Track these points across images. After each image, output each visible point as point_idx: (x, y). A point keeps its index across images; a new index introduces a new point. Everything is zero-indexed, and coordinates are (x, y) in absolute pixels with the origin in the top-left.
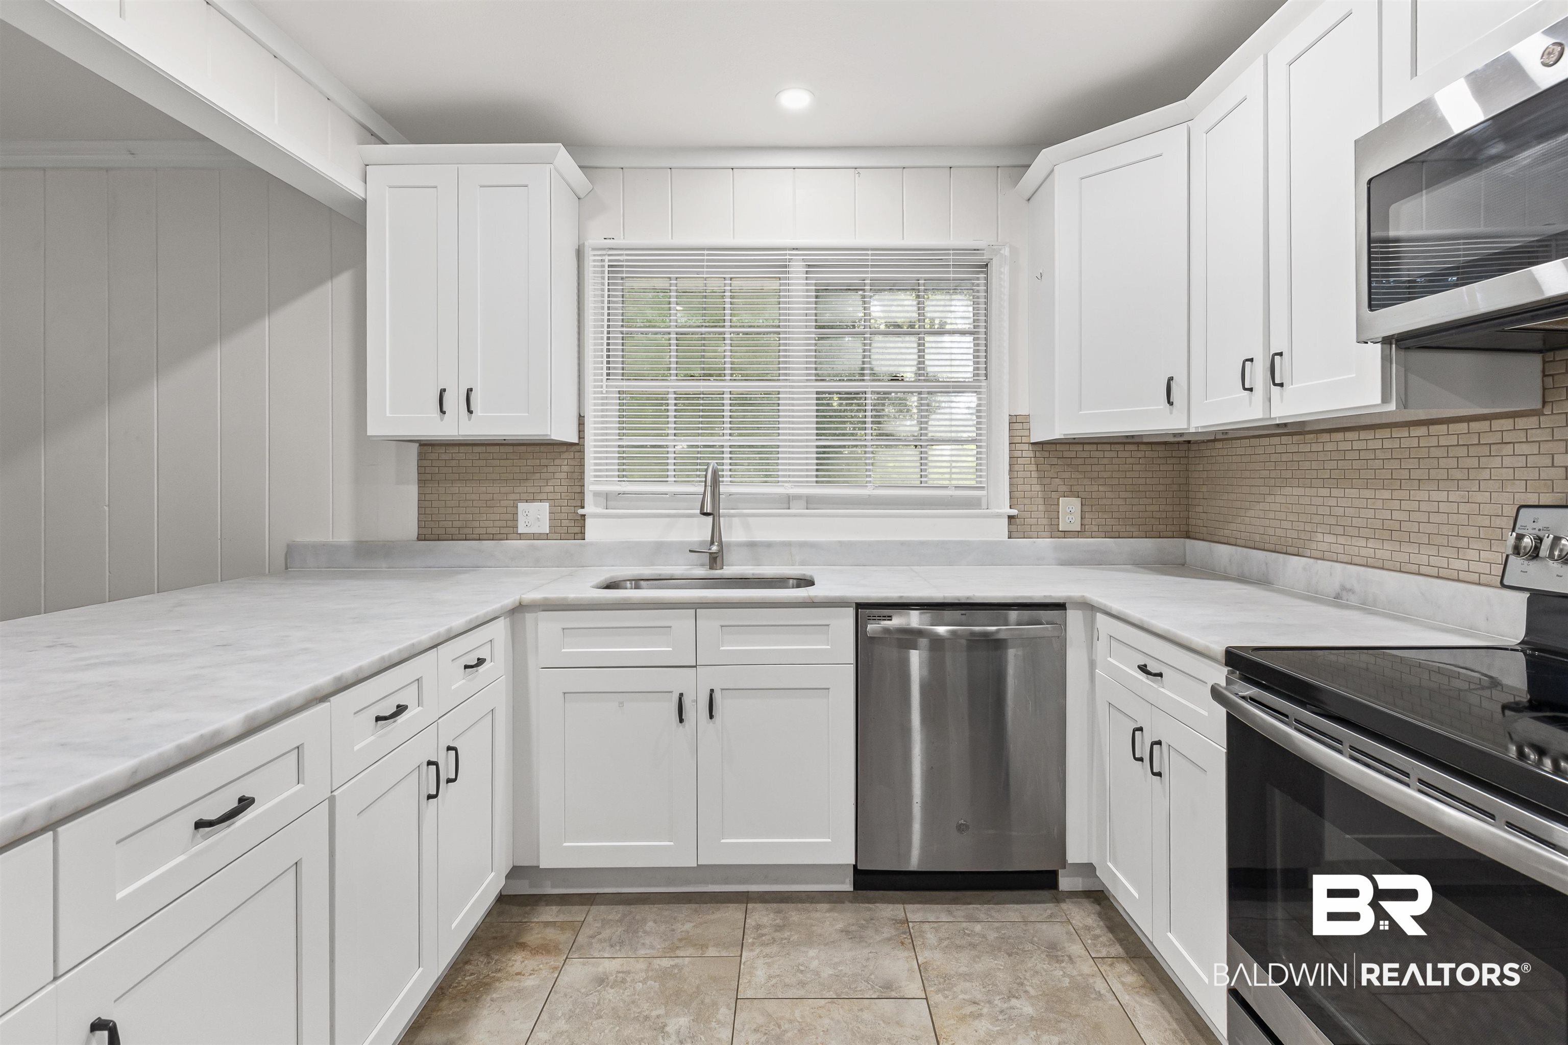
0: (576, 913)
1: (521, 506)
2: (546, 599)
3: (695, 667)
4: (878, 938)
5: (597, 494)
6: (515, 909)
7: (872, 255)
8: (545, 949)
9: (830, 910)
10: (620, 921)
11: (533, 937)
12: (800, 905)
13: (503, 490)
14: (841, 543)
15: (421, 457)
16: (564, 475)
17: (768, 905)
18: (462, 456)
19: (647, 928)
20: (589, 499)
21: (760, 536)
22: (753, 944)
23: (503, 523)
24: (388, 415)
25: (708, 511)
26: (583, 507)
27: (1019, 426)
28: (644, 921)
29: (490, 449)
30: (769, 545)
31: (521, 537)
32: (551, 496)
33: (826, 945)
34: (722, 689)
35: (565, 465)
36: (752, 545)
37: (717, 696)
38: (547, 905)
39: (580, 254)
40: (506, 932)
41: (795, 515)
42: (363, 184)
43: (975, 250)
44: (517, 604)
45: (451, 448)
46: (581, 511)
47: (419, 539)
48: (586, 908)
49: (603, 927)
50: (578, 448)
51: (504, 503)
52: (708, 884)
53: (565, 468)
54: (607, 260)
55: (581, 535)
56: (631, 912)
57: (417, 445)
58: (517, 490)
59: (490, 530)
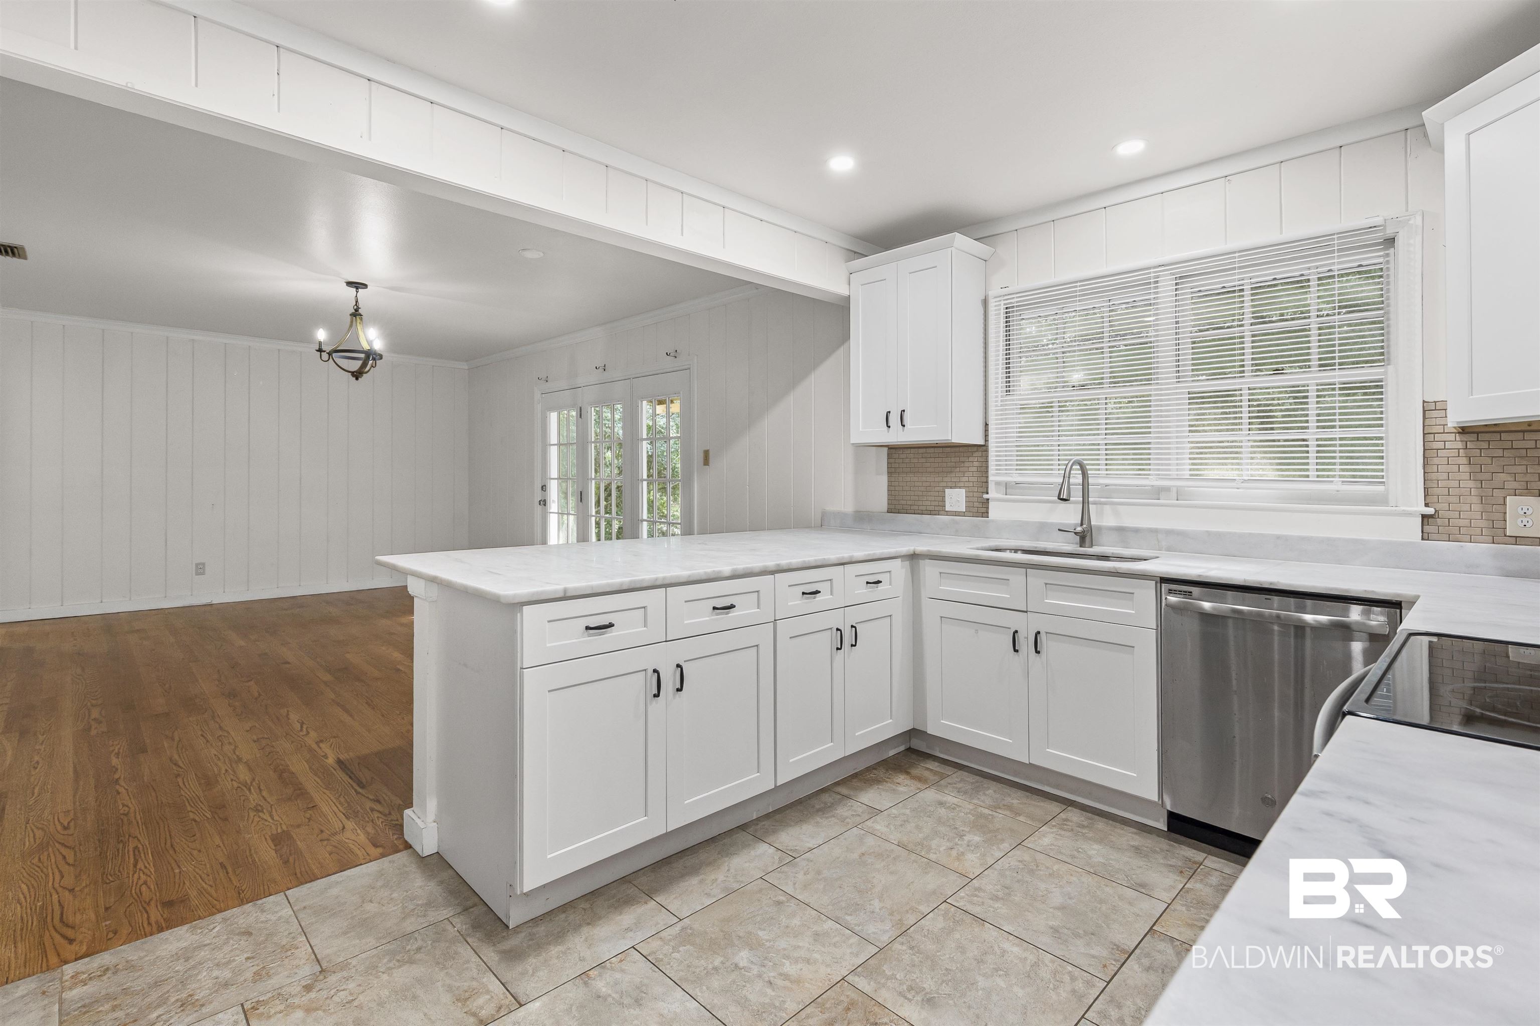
0: (948, 770)
1: (947, 491)
2: (929, 551)
3: (1026, 612)
4: (1162, 861)
5: (998, 483)
6: (914, 756)
7: (1240, 257)
8: (919, 779)
9: (1136, 833)
10: (972, 783)
11: (915, 772)
12: (1111, 822)
13: (936, 479)
14: (1209, 533)
15: (889, 456)
16: (975, 469)
17: (1084, 813)
18: (912, 456)
19: (987, 793)
20: (992, 487)
21: (1128, 522)
22: (1054, 826)
23: (936, 503)
24: (861, 430)
25: (1064, 497)
26: (987, 493)
27: (1434, 414)
28: (989, 788)
29: (929, 450)
30: (1136, 530)
31: (948, 513)
32: (967, 484)
33: (1111, 847)
34: (1047, 633)
35: (974, 464)
36: (1121, 530)
37: (1043, 637)
38: (933, 761)
39: (985, 302)
40: (903, 764)
41: (1162, 505)
42: (848, 286)
43: (1371, 228)
44: (913, 553)
45: (906, 450)
46: (985, 496)
47: (888, 512)
48: (956, 770)
49: (960, 782)
50: (984, 448)
51: (937, 489)
52: (1044, 784)
53: (976, 464)
54: (1002, 305)
55: (985, 514)
56: (982, 782)
57: (886, 449)
58: (945, 479)
59: (928, 508)
